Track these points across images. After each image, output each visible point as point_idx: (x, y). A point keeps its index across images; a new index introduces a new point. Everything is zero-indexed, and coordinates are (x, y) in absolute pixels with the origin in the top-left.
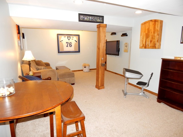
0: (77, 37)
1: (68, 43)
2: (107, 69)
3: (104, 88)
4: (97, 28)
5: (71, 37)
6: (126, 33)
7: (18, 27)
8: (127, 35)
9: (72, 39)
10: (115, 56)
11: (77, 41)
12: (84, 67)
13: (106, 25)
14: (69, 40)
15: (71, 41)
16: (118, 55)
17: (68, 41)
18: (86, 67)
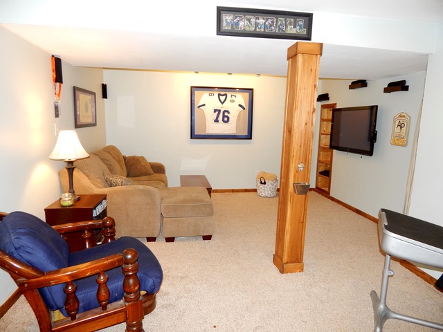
0: (247, 95)
1: (219, 111)
2: (331, 195)
3: (302, 270)
4: (288, 59)
5: (229, 95)
6: (404, 82)
7: (57, 62)
8: (406, 88)
9: (232, 101)
10: (360, 155)
11: (246, 106)
12: (261, 183)
13: (321, 45)
14: (222, 103)
15: (227, 105)
16: (370, 153)
17: (219, 106)
18: (265, 183)
